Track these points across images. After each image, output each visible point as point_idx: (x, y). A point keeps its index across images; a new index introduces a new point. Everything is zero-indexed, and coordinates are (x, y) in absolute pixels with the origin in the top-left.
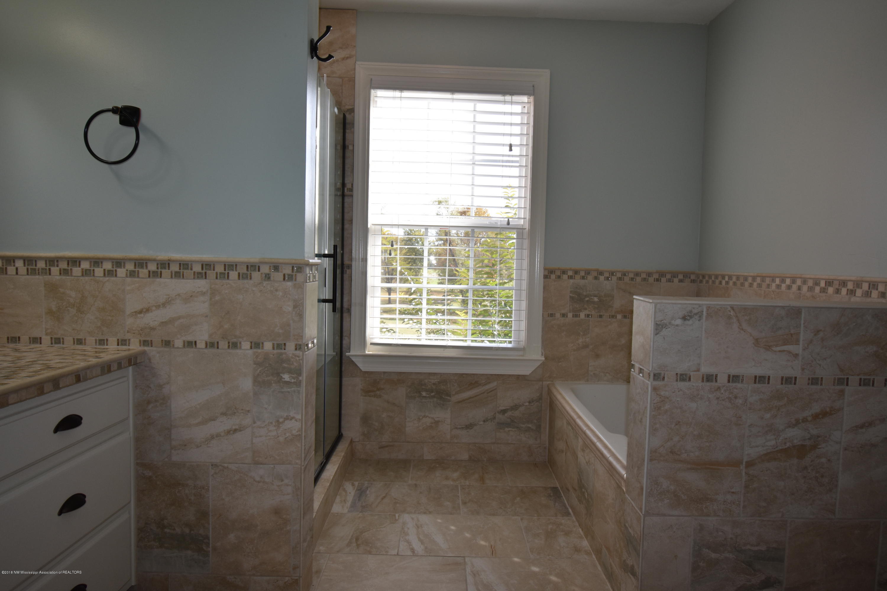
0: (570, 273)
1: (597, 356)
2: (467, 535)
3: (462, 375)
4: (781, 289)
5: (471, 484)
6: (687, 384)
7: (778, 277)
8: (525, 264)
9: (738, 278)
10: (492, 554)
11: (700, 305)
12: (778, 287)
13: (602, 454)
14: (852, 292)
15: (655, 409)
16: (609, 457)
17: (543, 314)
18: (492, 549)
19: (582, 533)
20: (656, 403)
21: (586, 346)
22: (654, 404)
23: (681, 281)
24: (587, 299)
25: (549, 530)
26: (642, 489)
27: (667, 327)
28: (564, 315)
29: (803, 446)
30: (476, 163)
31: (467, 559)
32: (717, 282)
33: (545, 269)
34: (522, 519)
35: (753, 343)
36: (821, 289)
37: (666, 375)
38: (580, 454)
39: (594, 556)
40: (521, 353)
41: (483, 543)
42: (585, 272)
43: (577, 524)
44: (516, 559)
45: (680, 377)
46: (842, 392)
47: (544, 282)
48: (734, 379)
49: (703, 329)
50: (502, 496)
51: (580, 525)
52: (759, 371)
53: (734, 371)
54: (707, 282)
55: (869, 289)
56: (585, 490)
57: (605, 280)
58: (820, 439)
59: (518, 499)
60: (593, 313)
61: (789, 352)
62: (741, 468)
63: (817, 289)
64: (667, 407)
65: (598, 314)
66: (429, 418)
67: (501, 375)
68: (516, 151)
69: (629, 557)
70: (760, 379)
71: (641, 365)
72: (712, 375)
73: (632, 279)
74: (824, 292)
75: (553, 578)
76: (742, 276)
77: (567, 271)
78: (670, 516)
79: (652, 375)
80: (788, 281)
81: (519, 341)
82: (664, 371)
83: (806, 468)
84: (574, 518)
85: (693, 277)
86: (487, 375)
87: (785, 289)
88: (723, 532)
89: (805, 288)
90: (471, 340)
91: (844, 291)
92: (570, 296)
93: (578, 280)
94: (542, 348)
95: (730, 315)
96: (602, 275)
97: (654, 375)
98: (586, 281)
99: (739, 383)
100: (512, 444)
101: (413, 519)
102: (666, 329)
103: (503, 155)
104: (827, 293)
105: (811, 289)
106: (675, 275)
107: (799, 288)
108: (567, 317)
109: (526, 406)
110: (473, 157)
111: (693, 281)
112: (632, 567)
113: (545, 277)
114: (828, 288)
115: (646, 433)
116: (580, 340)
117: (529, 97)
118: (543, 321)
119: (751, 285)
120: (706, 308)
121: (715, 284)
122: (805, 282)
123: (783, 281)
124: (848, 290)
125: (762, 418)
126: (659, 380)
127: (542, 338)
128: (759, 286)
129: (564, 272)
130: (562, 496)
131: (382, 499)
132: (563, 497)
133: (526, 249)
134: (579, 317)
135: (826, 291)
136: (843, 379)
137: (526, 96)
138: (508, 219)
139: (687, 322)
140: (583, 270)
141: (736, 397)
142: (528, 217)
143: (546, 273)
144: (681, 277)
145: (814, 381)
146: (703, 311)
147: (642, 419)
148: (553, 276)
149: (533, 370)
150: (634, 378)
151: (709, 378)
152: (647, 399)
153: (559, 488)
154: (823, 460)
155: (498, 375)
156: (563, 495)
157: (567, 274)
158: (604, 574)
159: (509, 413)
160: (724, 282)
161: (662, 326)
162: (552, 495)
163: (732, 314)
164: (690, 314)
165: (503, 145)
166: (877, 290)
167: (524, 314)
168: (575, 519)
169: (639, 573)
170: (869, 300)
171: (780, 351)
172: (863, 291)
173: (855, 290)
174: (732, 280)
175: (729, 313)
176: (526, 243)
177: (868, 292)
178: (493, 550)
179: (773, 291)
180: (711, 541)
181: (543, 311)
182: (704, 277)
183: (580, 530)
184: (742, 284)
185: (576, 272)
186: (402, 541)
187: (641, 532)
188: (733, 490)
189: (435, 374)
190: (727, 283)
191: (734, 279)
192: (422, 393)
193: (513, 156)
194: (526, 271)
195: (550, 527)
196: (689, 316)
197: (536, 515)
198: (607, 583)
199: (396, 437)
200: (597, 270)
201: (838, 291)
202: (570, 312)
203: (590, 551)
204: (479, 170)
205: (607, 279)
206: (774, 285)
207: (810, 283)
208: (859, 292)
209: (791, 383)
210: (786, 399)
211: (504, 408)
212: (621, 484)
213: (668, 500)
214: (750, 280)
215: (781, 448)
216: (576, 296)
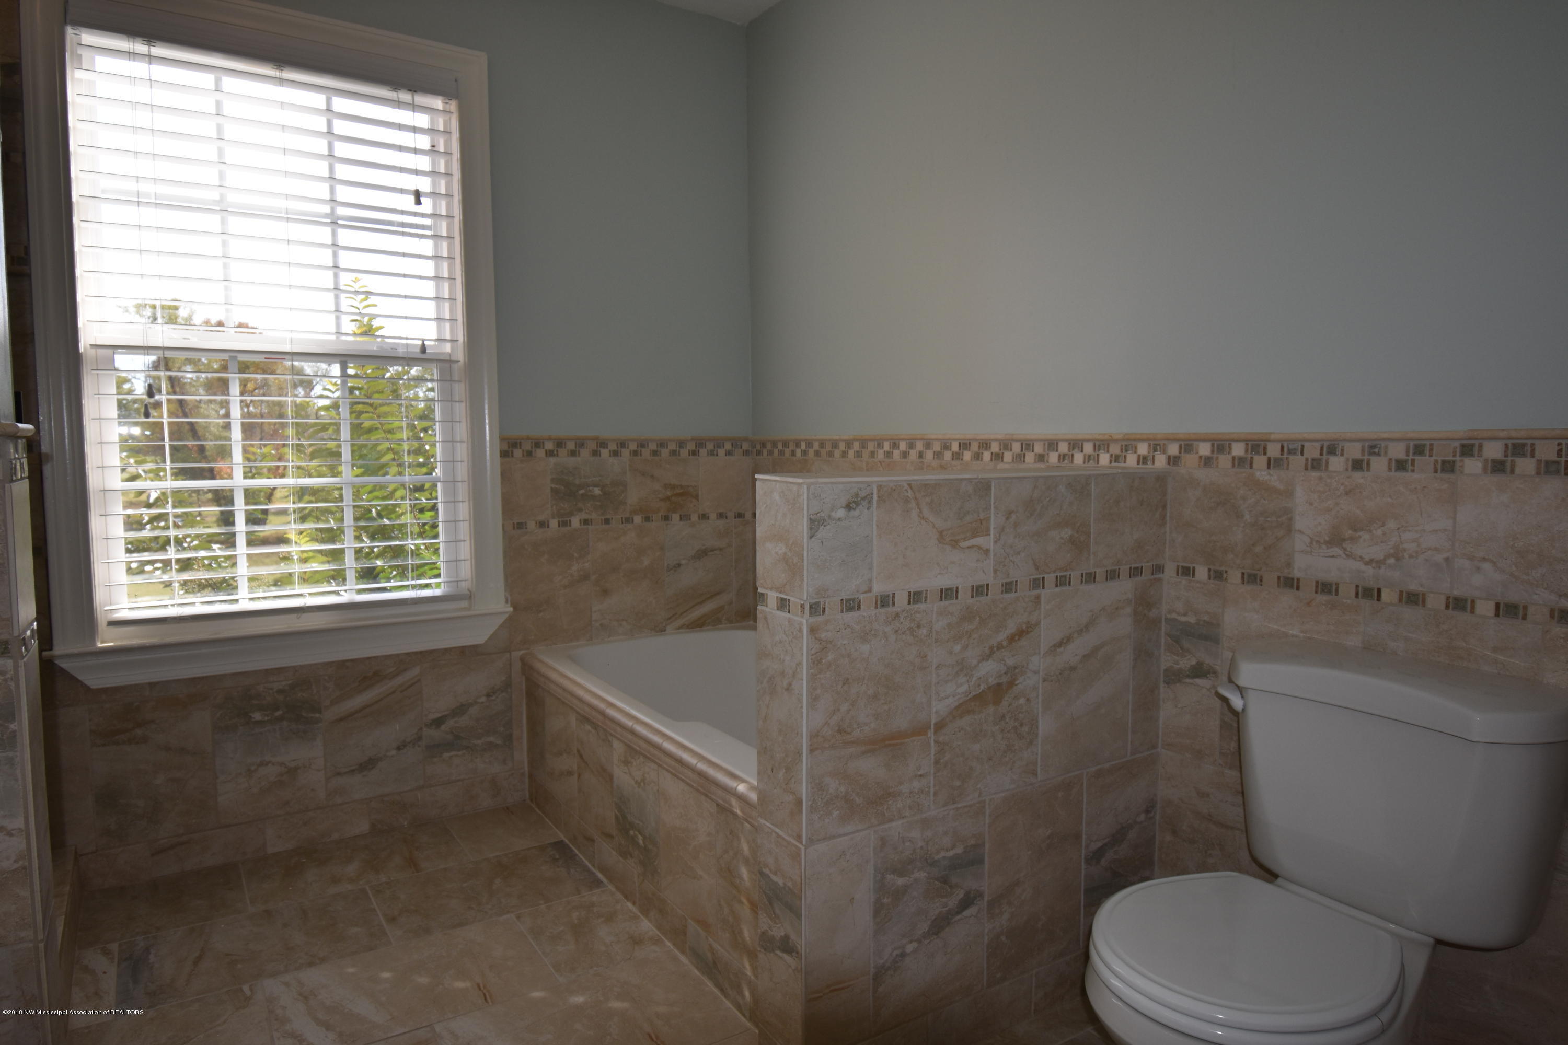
0: (549, 446)
1: (606, 593)
2: (423, 980)
3: (342, 664)
4: (892, 458)
5: (392, 879)
6: (855, 614)
7: (887, 440)
8: (462, 430)
9: (822, 444)
10: (486, 999)
11: (869, 484)
12: (888, 454)
13: (680, 761)
14: (998, 457)
15: (814, 663)
16: (697, 764)
17: (503, 525)
18: (482, 991)
19: (635, 909)
20: (815, 654)
21: (585, 577)
22: (813, 655)
23: (728, 453)
24: (582, 492)
25: (576, 921)
26: (800, 802)
27: (825, 524)
28: (543, 524)
29: (999, 685)
30: (339, 222)
31: (438, 1028)
32: (787, 452)
33: (502, 439)
34: (518, 917)
35: (937, 539)
36: (953, 454)
37: (826, 604)
38: (620, 773)
39: (668, 943)
40: (464, 604)
41: (460, 985)
42: (576, 443)
43: (619, 896)
44: (537, 994)
45: (846, 606)
46: (1038, 597)
47: (502, 464)
48: (915, 597)
49: (875, 522)
50: (465, 885)
51: (626, 897)
52: (945, 581)
53: (915, 586)
54: (770, 453)
55: (1022, 451)
56: (637, 833)
57: (610, 456)
58: (1017, 671)
59: (498, 881)
60: (594, 516)
61: (979, 548)
62: (929, 735)
63: (948, 455)
64: (830, 657)
65: (603, 518)
66: (273, 764)
67: (427, 651)
68: (427, 205)
69: (775, 923)
70: (947, 593)
71: (781, 592)
72: (888, 596)
73: (655, 453)
74: (958, 459)
75: (616, 1005)
76: (830, 440)
77: (543, 442)
78: (840, 836)
79: (807, 607)
80: (903, 446)
81: (457, 581)
82: (824, 597)
83: (1003, 717)
84: (611, 887)
85: (746, 446)
86: (398, 655)
87: (899, 457)
88: (910, 841)
89: (929, 455)
90: (355, 591)
91: (987, 456)
92: (552, 488)
93: (563, 458)
94: (505, 591)
95: (908, 496)
96: (604, 448)
97: (811, 607)
98: (579, 459)
99: (922, 603)
100: (458, 781)
101: (287, 984)
102: (825, 526)
103: (403, 212)
104: (962, 460)
105: (938, 455)
106: (719, 443)
107: (921, 455)
108: (548, 527)
109: (482, 703)
110: (333, 210)
111: (746, 453)
112: (786, 938)
113: (504, 454)
114: (963, 453)
115: (802, 707)
116: (575, 567)
117: (447, 101)
118: (504, 538)
119: (844, 454)
120: (877, 487)
121: (784, 456)
122: (928, 445)
123: (895, 445)
124: (992, 453)
125: (951, 653)
126: (818, 614)
127: (504, 570)
128: (858, 455)
129: (538, 444)
130: (576, 855)
131: (196, 962)
132: (579, 855)
133: (462, 402)
134: (570, 526)
135: (961, 457)
136: (1039, 579)
137: (441, 98)
138: (423, 342)
139: (853, 513)
140: (572, 440)
141: (919, 626)
142: (461, 337)
143: (506, 448)
144: (728, 446)
145: (1008, 587)
146: (872, 494)
147: (790, 684)
148: (518, 453)
149: (491, 633)
150: (766, 618)
151: (885, 601)
152: (801, 649)
153: (567, 841)
154: (1022, 701)
155: (421, 652)
156: (577, 852)
157: (543, 448)
158: (697, 968)
159: (450, 723)
160: (798, 453)
161: (819, 522)
162: (557, 857)
163: (910, 496)
164: (856, 500)
165: (402, 191)
166: (1033, 451)
167: (464, 530)
168: (613, 889)
169: (801, 947)
170: (1023, 466)
171: (968, 547)
172: (1013, 453)
173: (1003, 453)
174: (812, 447)
175: (906, 494)
176: (460, 390)
177: (1020, 455)
178: (485, 991)
179: (880, 462)
180: (896, 859)
181: (504, 520)
182: (763, 445)
183: (630, 905)
184: (830, 454)
185: (560, 443)
186: (279, 1039)
187: (801, 877)
188: (919, 773)
189: (280, 670)
190: (804, 453)
191: (816, 446)
192: (253, 715)
193: (423, 215)
194: (465, 445)
195: (575, 915)
196: (854, 502)
197: (542, 902)
198: (706, 981)
199: (194, 821)
200: (596, 439)
201: (977, 457)
202: (553, 518)
203: (658, 936)
204: (346, 237)
205: (615, 454)
206: (881, 452)
207: (937, 447)
208: (1008, 456)
209: (982, 594)
210: (978, 618)
211: (438, 715)
212: (731, 805)
213: (838, 812)
214: (842, 446)
215: (974, 693)
216: (563, 488)
